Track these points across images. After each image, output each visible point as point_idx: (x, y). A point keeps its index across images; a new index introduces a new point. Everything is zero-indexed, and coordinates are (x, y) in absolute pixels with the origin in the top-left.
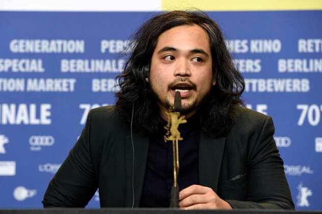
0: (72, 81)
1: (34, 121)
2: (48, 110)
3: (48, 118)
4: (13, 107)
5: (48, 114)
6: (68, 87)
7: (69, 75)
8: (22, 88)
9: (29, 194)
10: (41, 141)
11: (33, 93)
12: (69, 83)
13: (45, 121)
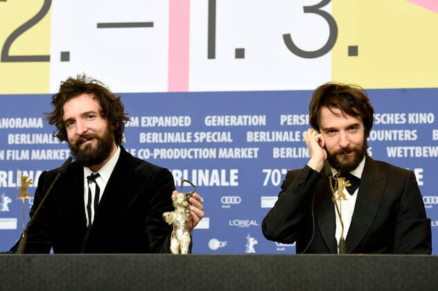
0: (256, 150)
1: (224, 184)
2: (235, 174)
3: (236, 181)
4: (207, 171)
5: (236, 177)
6: (253, 154)
7: (253, 144)
8: (215, 157)
9: (221, 244)
10: (230, 200)
11: (224, 160)
12: (253, 151)
13: (233, 183)
